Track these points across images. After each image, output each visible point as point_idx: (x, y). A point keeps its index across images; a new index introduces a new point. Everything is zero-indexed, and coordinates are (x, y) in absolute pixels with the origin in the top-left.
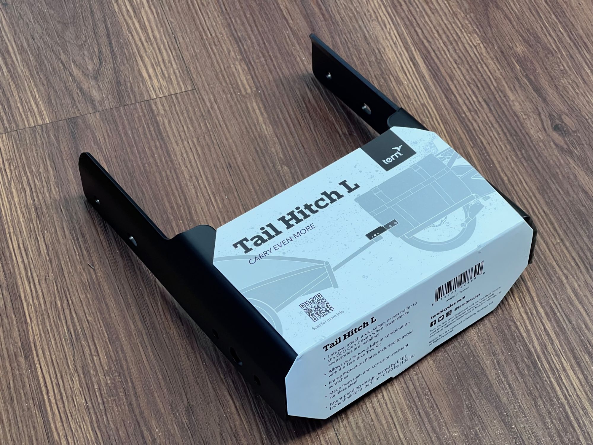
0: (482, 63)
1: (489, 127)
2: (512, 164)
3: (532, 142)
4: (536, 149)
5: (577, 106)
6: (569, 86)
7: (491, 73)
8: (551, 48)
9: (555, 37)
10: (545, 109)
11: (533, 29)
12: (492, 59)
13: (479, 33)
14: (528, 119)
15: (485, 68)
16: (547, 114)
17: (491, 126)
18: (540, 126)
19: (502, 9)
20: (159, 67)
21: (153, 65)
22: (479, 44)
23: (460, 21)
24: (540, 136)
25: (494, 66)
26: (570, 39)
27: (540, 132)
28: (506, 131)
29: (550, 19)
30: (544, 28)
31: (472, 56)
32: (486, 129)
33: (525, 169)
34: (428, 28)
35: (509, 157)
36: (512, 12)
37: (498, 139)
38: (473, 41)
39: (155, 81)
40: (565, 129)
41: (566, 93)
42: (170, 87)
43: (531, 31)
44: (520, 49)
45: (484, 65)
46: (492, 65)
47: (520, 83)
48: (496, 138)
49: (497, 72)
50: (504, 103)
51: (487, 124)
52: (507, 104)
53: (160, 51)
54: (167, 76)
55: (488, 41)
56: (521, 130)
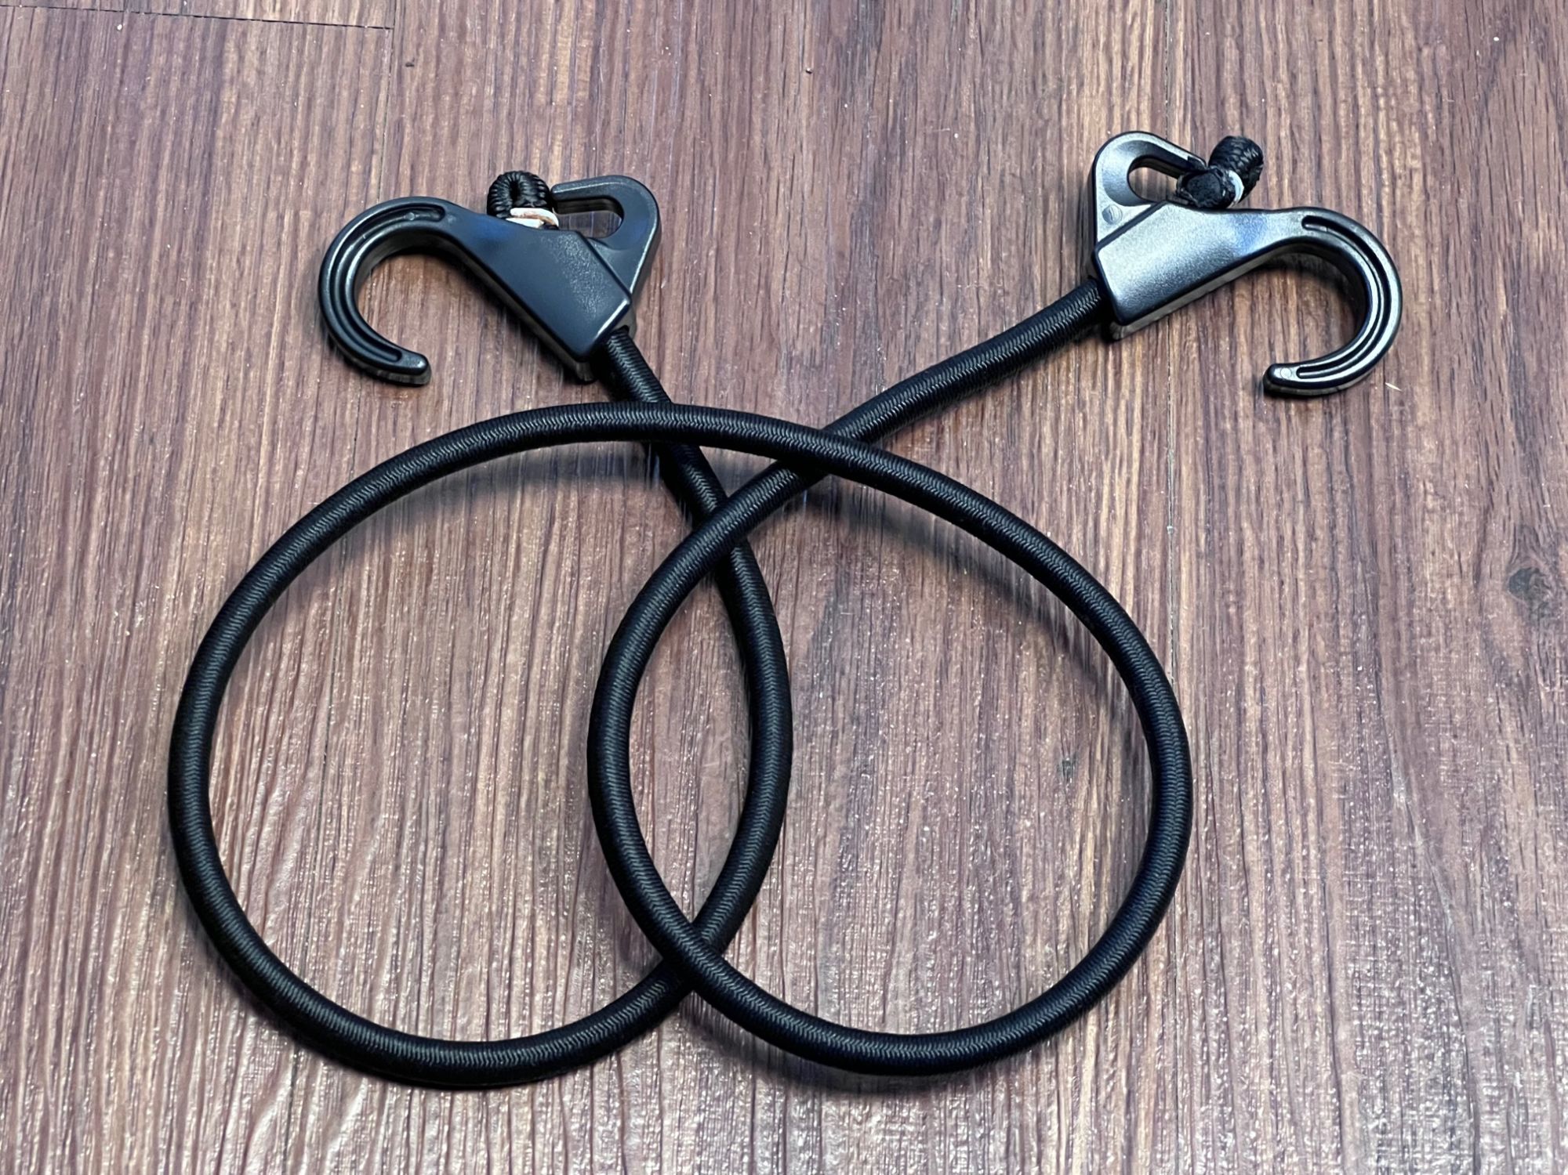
1: (1294, 498)
2: (1303, 668)
3: (1411, 604)
4: (1413, 637)
10: (1514, 500)
14: (1436, 517)
17: (1300, 496)
18: (1468, 556)
23: (1387, 63)
24: (1449, 597)
27: (1456, 579)
28: (1341, 533)
32: (1279, 505)
33: (1340, 697)
34: (1268, 52)
35: (1304, 634)
37: (1301, 554)
38: (1397, 154)
47: (1477, 368)
48: (1296, 550)
50: (1386, 429)
51: (1291, 484)
52: (1397, 432)
56: (1393, 549)
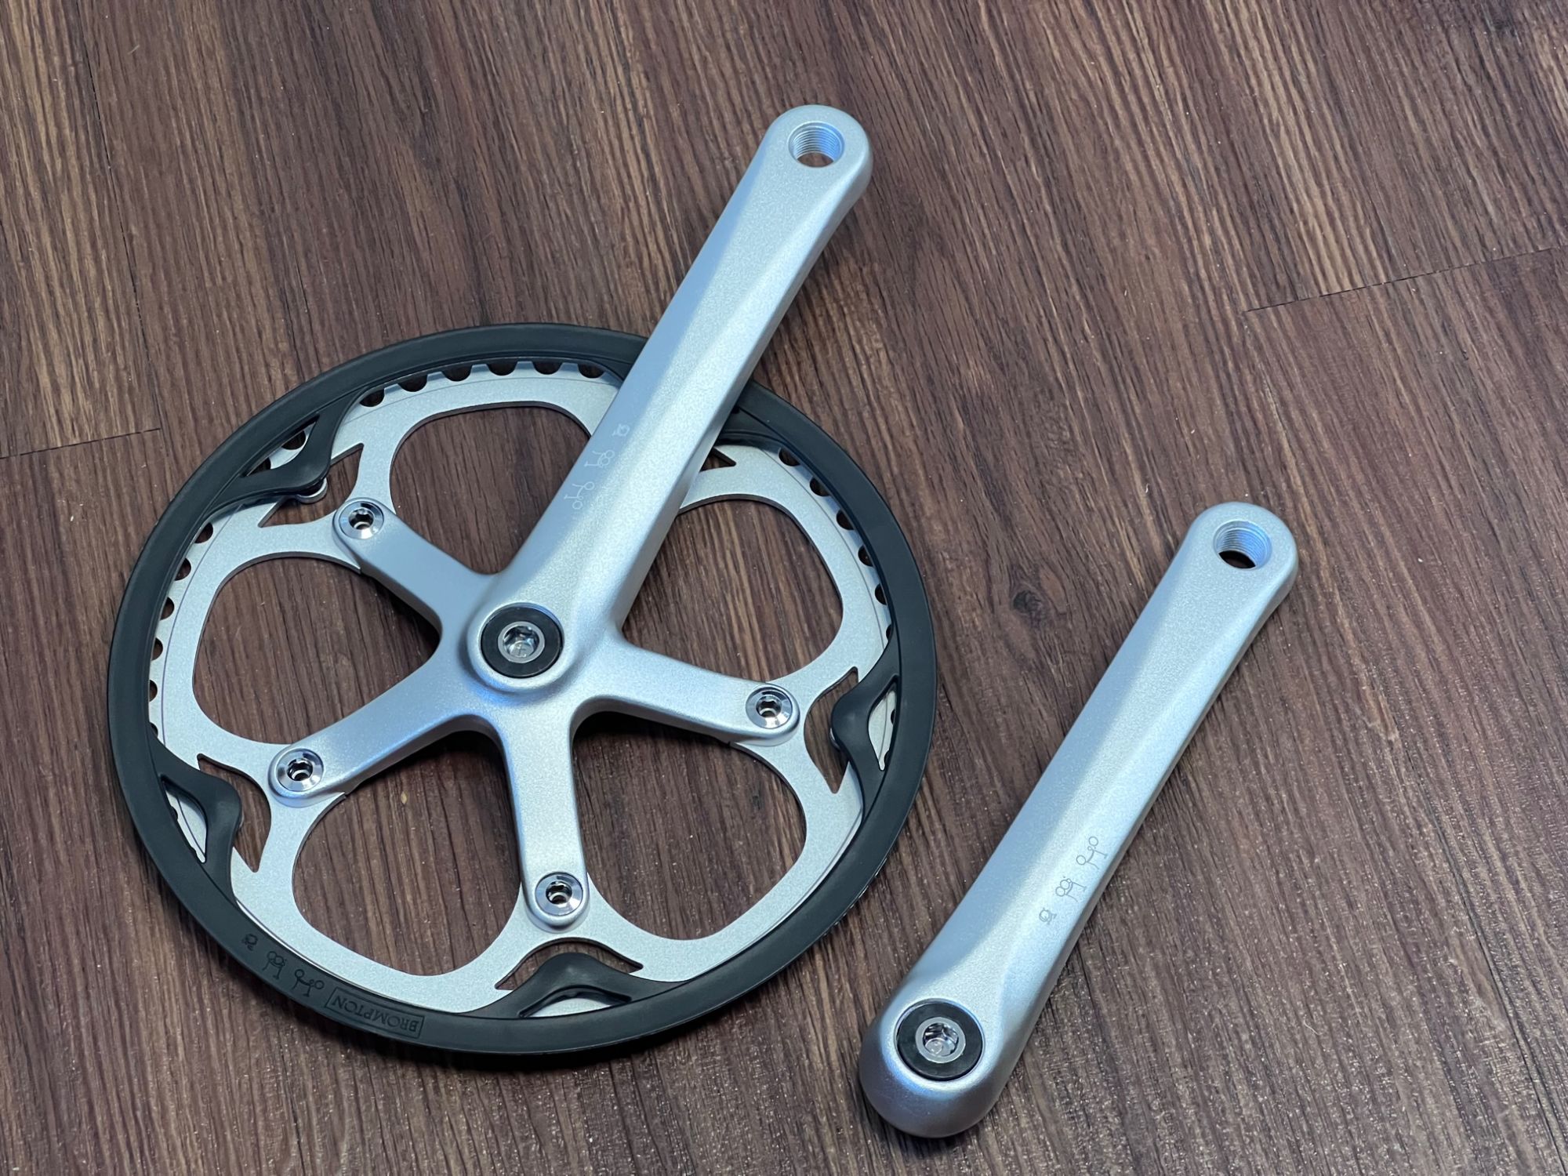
0: (875, 404)
5: (1083, 546)
6: (1074, 488)
7: (891, 436)
8: (1051, 379)
9: (1066, 349)
11: (1016, 319)
12: (902, 396)
13: (883, 321)
15: (881, 420)
16: (1006, 563)
19: (953, 256)
20: (81, 361)
21: (69, 355)
22: (877, 351)
25: (903, 416)
26: (1104, 355)
29: (1063, 295)
30: (1044, 319)
31: (854, 383)
36: (975, 268)
39: (66, 397)
40: (1041, 605)
41: (1062, 506)
42: (102, 416)
43: (1012, 325)
44: (975, 373)
45: (878, 412)
46: (900, 411)
49: (908, 433)
53: (90, 317)
54: (97, 385)
55: (901, 345)
